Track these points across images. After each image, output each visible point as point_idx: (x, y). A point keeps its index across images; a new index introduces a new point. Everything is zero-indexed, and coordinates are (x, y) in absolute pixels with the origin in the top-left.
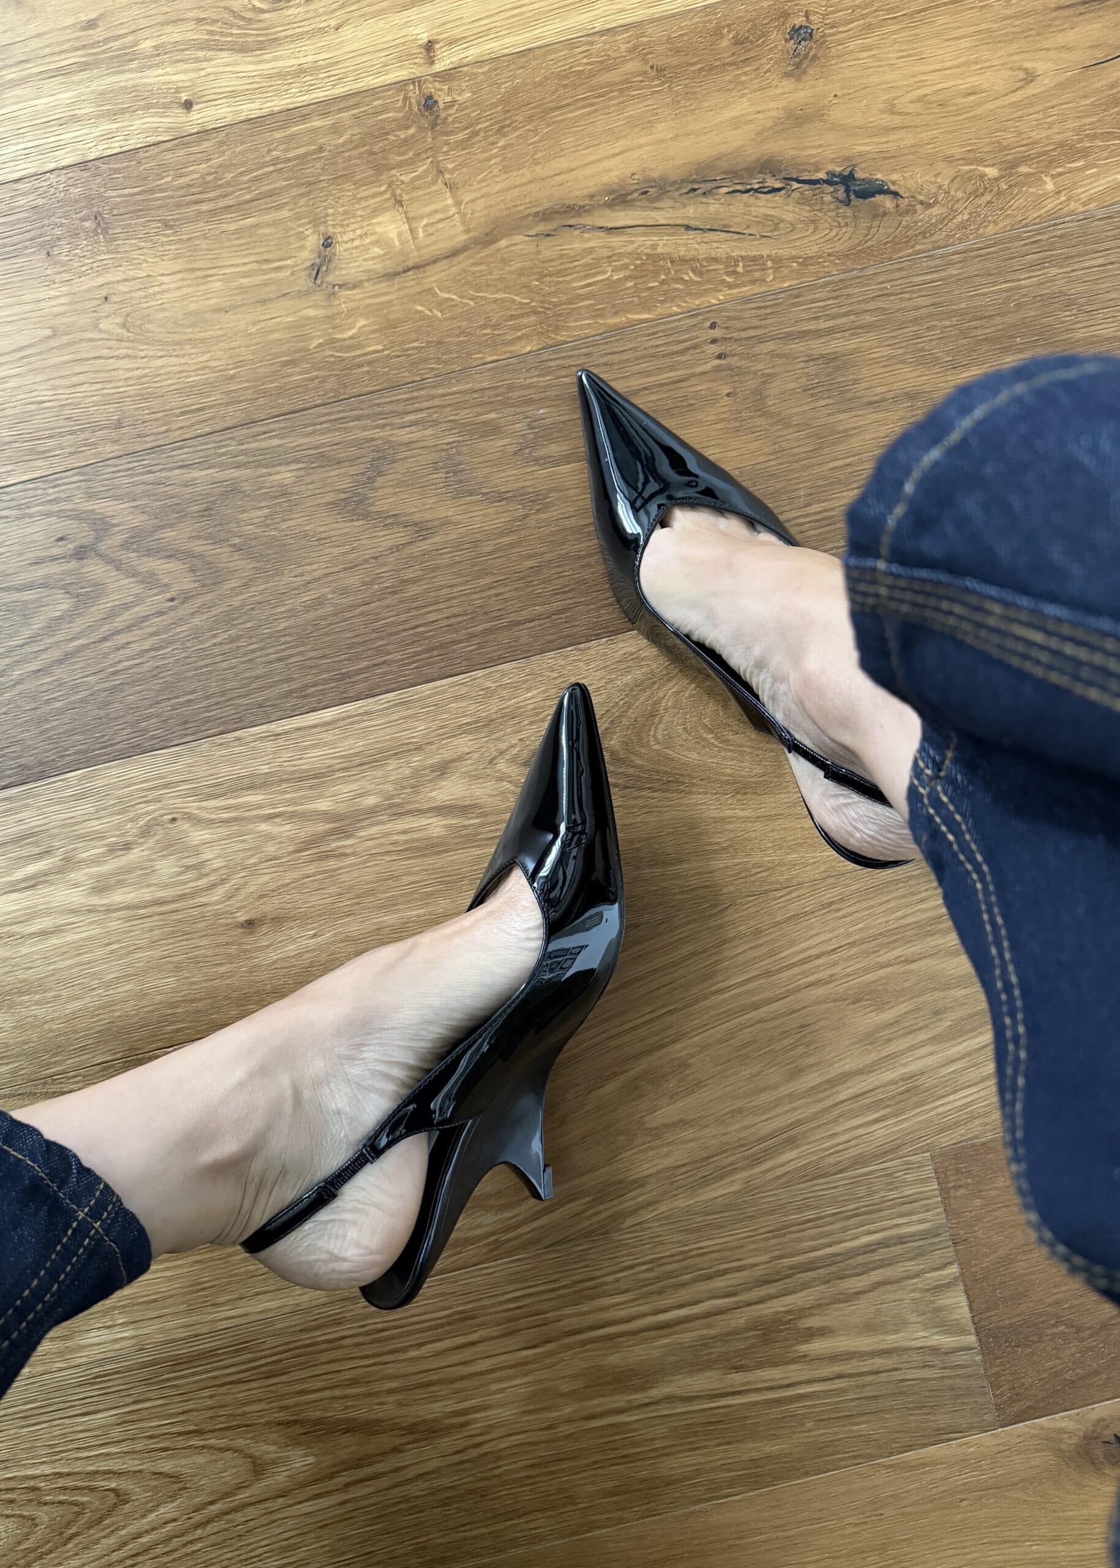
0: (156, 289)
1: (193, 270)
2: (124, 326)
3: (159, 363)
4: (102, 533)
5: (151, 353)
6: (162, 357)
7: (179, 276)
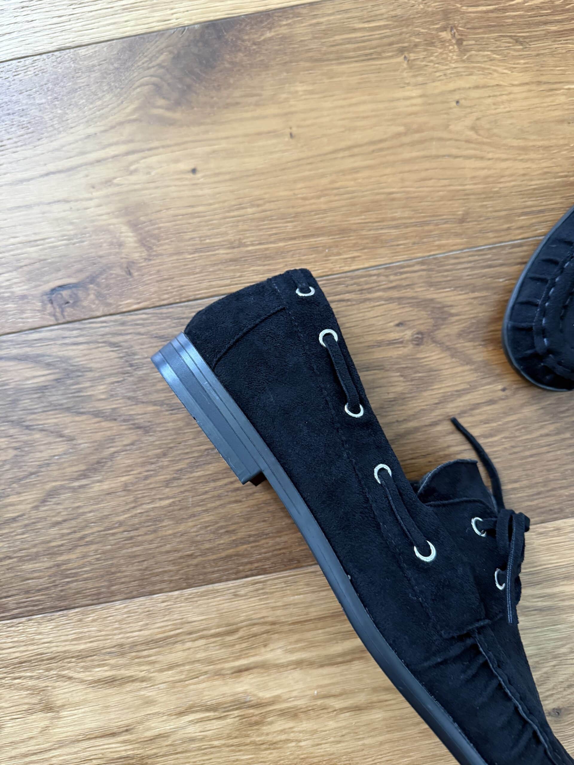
0: (505, 98)
1: (539, 83)
2: (473, 128)
3: (504, 165)
4: (440, 322)
5: (497, 156)
6: (507, 160)
7: (526, 88)
